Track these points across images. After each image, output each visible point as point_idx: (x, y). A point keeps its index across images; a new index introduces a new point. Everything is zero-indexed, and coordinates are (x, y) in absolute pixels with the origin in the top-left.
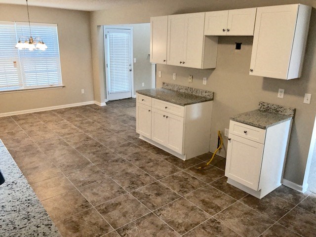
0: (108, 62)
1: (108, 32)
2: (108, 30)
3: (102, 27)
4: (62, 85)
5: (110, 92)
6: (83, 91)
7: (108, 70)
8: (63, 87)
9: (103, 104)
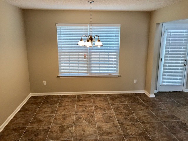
0: (163, 56)
1: (167, 29)
2: (166, 27)
3: (161, 24)
4: (118, 75)
5: (161, 84)
6: (135, 81)
7: (162, 64)
8: (119, 76)
9: (152, 96)
